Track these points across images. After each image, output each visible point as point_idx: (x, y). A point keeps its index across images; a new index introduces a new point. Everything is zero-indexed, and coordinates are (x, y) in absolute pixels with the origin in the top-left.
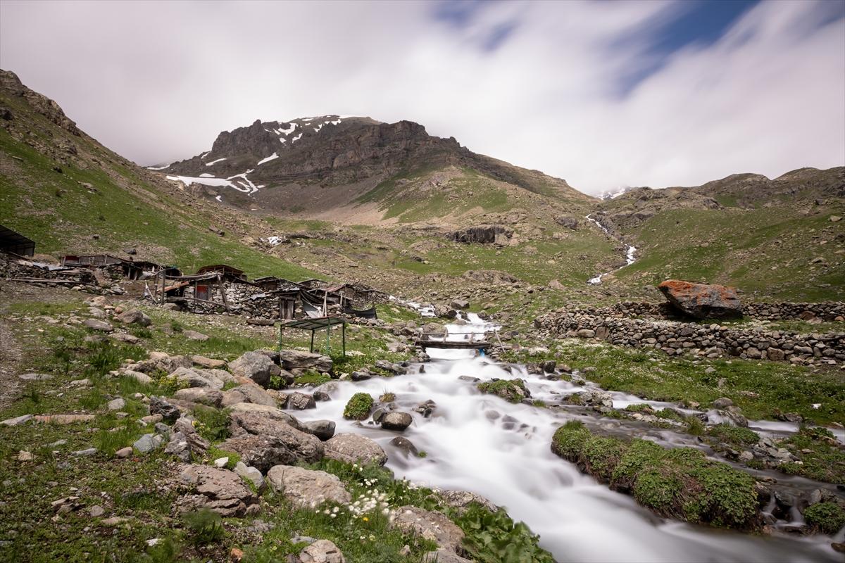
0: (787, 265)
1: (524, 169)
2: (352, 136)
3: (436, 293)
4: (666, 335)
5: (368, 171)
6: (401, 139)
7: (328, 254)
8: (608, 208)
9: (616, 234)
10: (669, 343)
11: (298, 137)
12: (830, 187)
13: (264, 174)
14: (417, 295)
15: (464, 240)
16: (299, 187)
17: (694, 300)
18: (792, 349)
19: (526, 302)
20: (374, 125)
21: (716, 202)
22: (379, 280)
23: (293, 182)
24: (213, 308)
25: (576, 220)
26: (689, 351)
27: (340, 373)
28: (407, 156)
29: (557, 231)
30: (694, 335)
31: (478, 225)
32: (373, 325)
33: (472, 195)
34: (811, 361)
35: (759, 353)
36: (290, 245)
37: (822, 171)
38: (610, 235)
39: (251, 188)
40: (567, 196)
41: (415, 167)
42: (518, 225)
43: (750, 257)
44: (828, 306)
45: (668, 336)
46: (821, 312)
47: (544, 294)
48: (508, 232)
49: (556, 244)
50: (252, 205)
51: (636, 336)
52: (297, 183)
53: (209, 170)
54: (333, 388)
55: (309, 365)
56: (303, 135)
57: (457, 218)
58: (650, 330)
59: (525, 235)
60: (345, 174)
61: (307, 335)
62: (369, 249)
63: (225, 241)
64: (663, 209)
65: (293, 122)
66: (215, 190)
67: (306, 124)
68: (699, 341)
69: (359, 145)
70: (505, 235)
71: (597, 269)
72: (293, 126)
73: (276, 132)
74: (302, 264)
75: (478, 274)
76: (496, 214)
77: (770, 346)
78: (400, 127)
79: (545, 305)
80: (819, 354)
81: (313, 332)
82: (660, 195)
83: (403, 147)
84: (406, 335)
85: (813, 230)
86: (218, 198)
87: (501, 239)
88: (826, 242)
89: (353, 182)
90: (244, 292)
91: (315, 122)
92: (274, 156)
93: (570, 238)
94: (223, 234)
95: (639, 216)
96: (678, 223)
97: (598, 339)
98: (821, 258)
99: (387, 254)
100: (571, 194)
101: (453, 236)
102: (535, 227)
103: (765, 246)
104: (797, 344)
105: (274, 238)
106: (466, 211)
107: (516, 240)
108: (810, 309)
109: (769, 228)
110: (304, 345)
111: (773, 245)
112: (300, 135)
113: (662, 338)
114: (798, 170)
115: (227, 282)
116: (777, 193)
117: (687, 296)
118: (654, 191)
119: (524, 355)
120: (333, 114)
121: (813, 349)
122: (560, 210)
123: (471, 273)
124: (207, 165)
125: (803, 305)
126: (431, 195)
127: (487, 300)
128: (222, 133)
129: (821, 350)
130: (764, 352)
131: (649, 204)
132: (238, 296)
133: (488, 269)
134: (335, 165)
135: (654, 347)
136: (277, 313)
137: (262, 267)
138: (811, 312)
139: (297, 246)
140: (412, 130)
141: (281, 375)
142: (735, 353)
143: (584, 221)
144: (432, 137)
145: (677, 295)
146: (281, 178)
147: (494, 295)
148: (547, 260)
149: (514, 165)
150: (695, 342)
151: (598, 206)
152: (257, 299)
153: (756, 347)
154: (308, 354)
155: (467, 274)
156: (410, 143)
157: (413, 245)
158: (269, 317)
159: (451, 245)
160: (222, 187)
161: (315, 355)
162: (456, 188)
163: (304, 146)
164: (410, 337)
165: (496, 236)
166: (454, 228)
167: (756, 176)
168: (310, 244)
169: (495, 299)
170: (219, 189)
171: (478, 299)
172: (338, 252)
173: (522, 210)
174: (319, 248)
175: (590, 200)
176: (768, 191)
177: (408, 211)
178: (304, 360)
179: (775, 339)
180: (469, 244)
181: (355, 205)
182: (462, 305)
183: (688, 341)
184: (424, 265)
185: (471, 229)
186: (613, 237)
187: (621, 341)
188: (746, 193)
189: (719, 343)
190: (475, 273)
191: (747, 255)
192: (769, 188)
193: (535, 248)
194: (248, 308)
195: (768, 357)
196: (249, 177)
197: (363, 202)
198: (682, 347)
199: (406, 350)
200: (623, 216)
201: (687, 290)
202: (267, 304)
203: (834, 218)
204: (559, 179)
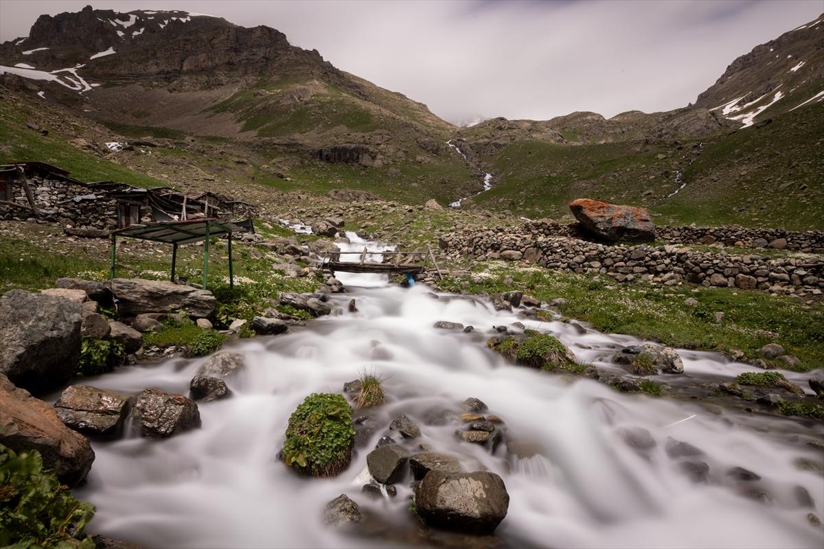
0: (623, 196)
1: (387, 90)
2: (204, 37)
3: (304, 210)
4: (613, 258)
5: (223, 78)
6: (259, 46)
7: (179, 164)
8: (467, 135)
9: (474, 160)
10: (616, 267)
11: (139, 31)
12: (652, 130)
13: (98, 71)
14: (283, 212)
15: (328, 159)
16: (142, 89)
17: (610, 221)
18: (767, 276)
19: (407, 221)
20: (230, 28)
21: (562, 137)
22: (238, 195)
23: (134, 83)
24: (11, 212)
25: (438, 145)
26: (640, 277)
27: (230, 318)
28: (267, 65)
29: (419, 154)
30: (647, 259)
31: (341, 143)
32: (250, 240)
33: (336, 112)
34: (792, 290)
35: (725, 280)
36: (133, 152)
37: (647, 115)
38: (468, 162)
39: (83, 86)
40: (428, 121)
41: (275, 78)
42: (382, 146)
43: (592, 187)
44: (729, 230)
45: (617, 259)
46: (723, 236)
47: (425, 213)
48: (372, 153)
49: (418, 168)
50: (85, 105)
51: (577, 259)
52: (140, 85)
53: (26, 60)
54: (233, 366)
55: (172, 306)
56: (146, 30)
57: (320, 135)
58: (595, 252)
59: (389, 156)
60: (196, 79)
61: (161, 252)
62: (226, 162)
63: (46, 141)
64: (517, 140)
65: (133, 13)
66: (36, 85)
67: (149, 18)
68: (653, 266)
69: (212, 48)
70: (370, 155)
71: (458, 194)
72: (133, 18)
73: (112, 22)
74: (149, 174)
75: (343, 193)
76: (360, 134)
77: (740, 272)
78: (258, 33)
79: (430, 224)
80: (798, 282)
81: (176, 247)
82: (515, 125)
83: (262, 55)
84: (293, 254)
85: (644, 166)
86: (41, 94)
87: (365, 160)
88: (654, 177)
89: (206, 89)
90: (65, 193)
91: (160, 16)
92: (111, 51)
93: (432, 162)
94: (45, 133)
95: (496, 145)
96: (530, 153)
97: (527, 261)
98: (651, 191)
99: (247, 169)
100: (432, 120)
101: (317, 153)
102: (399, 150)
103: (604, 179)
104: (771, 271)
105: (113, 144)
106: (329, 129)
107: (380, 161)
108: (711, 234)
109: (609, 162)
110: (158, 266)
111: (611, 178)
112: (142, 30)
113: (608, 262)
114: (628, 113)
115: (36, 178)
116: (610, 132)
117: (602, 217)
118: (508, 122)
119: (467, 282)
120: (181, 10)
121: (790, 276)
122: (422, 133)
123: (336, 192)
124: (24, 53)
125: (704, 230)
126: (293, 110)
127: (362, 218)
128: (42, 16)
129: (801, 277)
130: (731, 279)
131: (505, 133)
132: (54, 197)
133: (353, 188)
134: (185, 68)
135: (599, 272)
136: (115, 222)
137: (97, 172)
138: (712, 237)
139: (142, 153)
140: (271, 38)
141: (112, 334)
142: (696, 280)
143: (445, 146)
144: (293, 47)
145: (592, 215)
146: (121, 77)
147: (369, 213)
148: (410, 182)
149: (378, 86)
150: (648, 267)
151: (458, 133)
152: (83, 201)
153: (722, 273)
154: (169, 287)
155: (332, 193)
156: (269, 52)
157: (274, 161)
158: (102, 228)
159: (314, 163)
160: (45, 81)
161: (182, 288)
162: (319, 104)
163: (147, 43)
164: (298, 257)
165: (360, 156)
166: (318, 145)
167: (594, 114)
168: (158, 153)
169: (372, 218)
170: (41, 84)
171: (352, 217)
172: (190, 163)
173: (386, 132)
174: (169, 157)
175: (449, 127)
176: (604, 129)
177: (268, 124)
178: (162, 297)
179: (746, 264)
180: (333, 163)
181: (208, 114)
182: (337, 223)
183: (639, 265)
184: (286, 182)
185: (335, 148)
186: (471, 164)
187: (558, 264)
188: (586, 130)
189: (676, 268)
190: (341, 192)
191: (589, 186)
192: (604, 126)
193: (399, 170)
194: (69, 214)
195: (737, 285)
196: (79, 72)
197: (217, 112)
198: (632, 272)
199: (310, 275)
200: (481, 143)
201: (602, 210)
202: (99, 209)
203: (660, 156)
204: (420, 104)
